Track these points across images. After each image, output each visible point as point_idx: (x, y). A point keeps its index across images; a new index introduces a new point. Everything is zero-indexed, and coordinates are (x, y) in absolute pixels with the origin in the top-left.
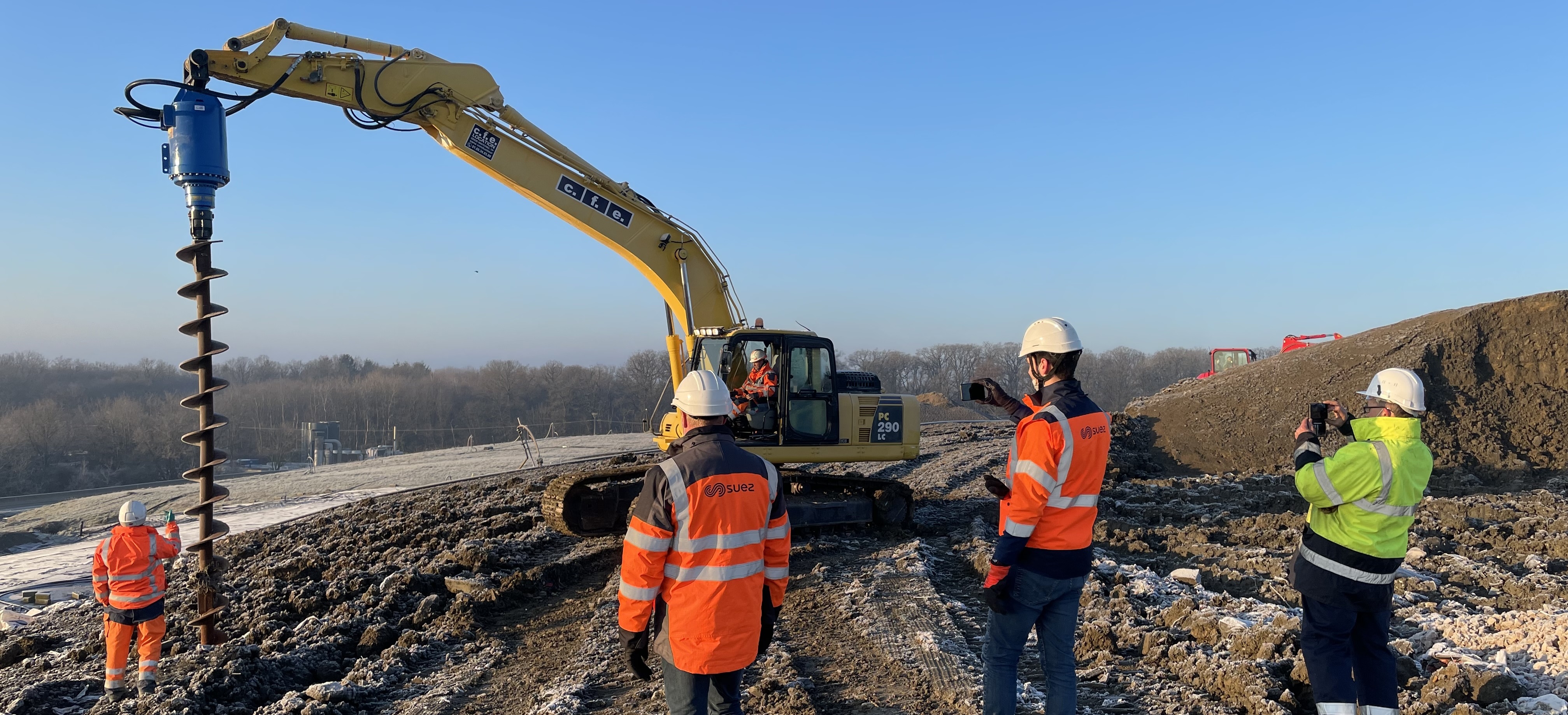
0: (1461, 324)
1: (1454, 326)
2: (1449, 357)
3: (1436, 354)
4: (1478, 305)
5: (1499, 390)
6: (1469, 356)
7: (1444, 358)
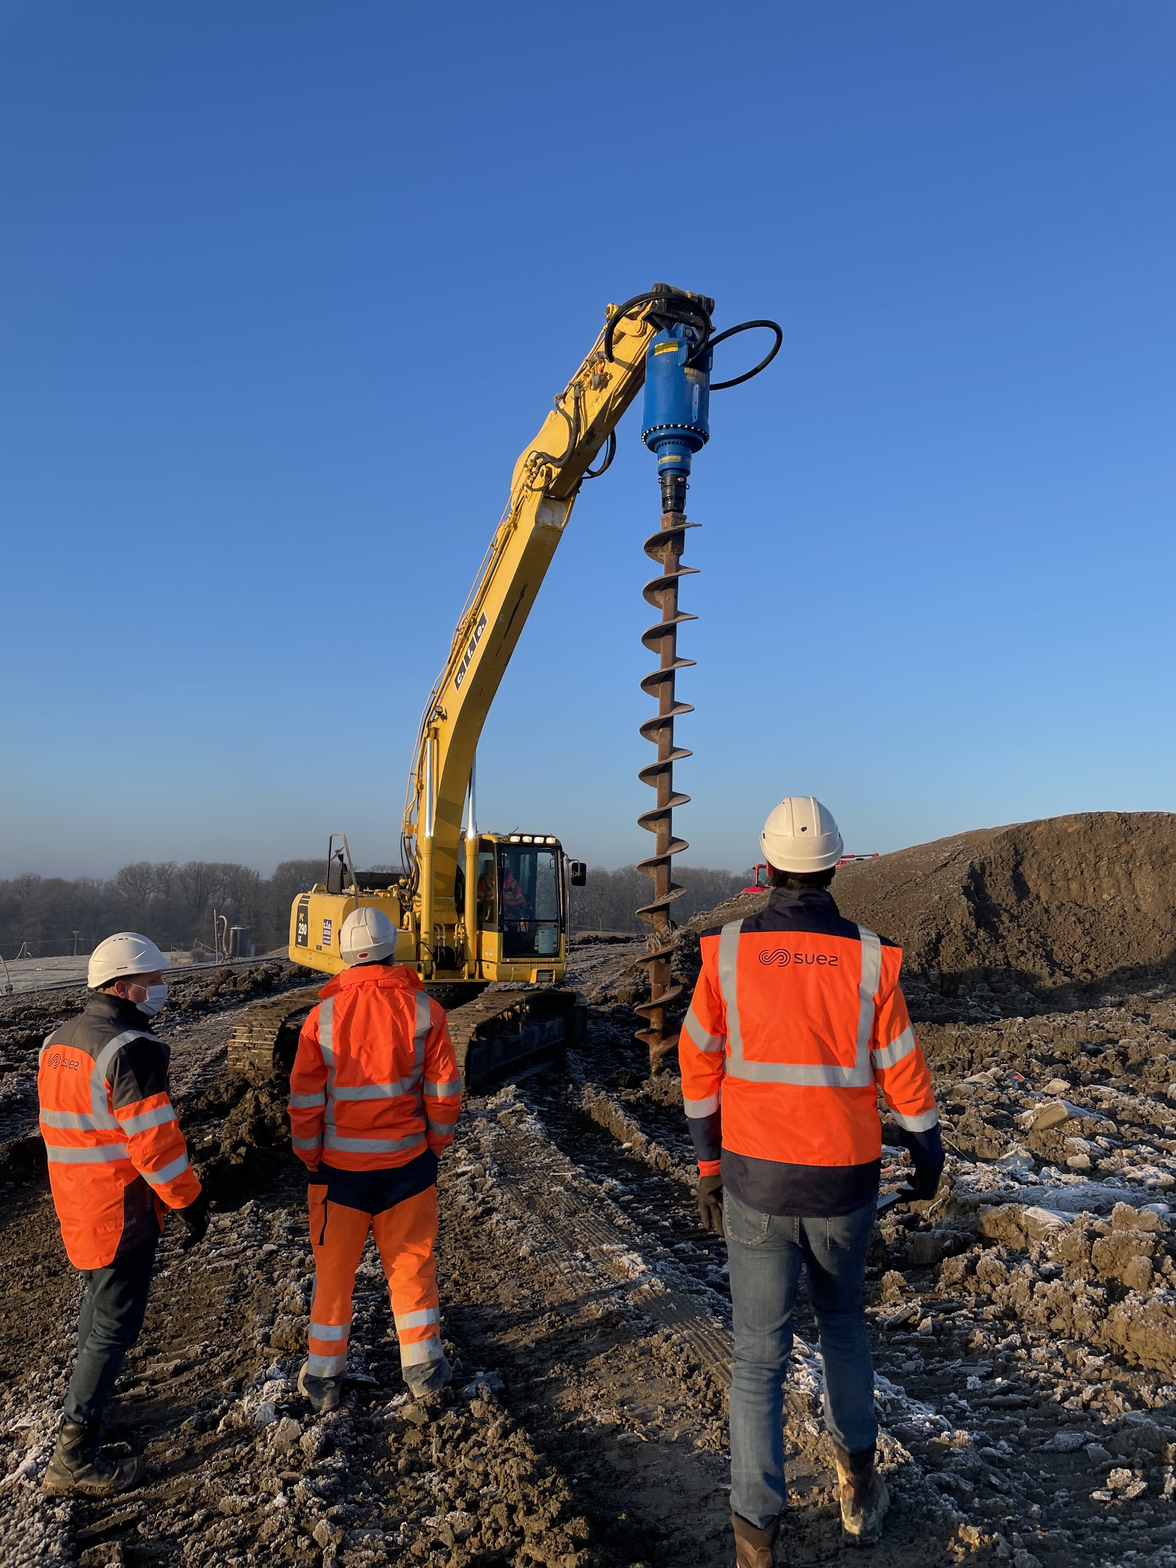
0: (999, 843)
1: (993, 845)
2: (990, 875)
3: (979, 871)
4: (1013, 825)
5: (1037, 908)
6: (1008, 874)
7: (987, 875)
